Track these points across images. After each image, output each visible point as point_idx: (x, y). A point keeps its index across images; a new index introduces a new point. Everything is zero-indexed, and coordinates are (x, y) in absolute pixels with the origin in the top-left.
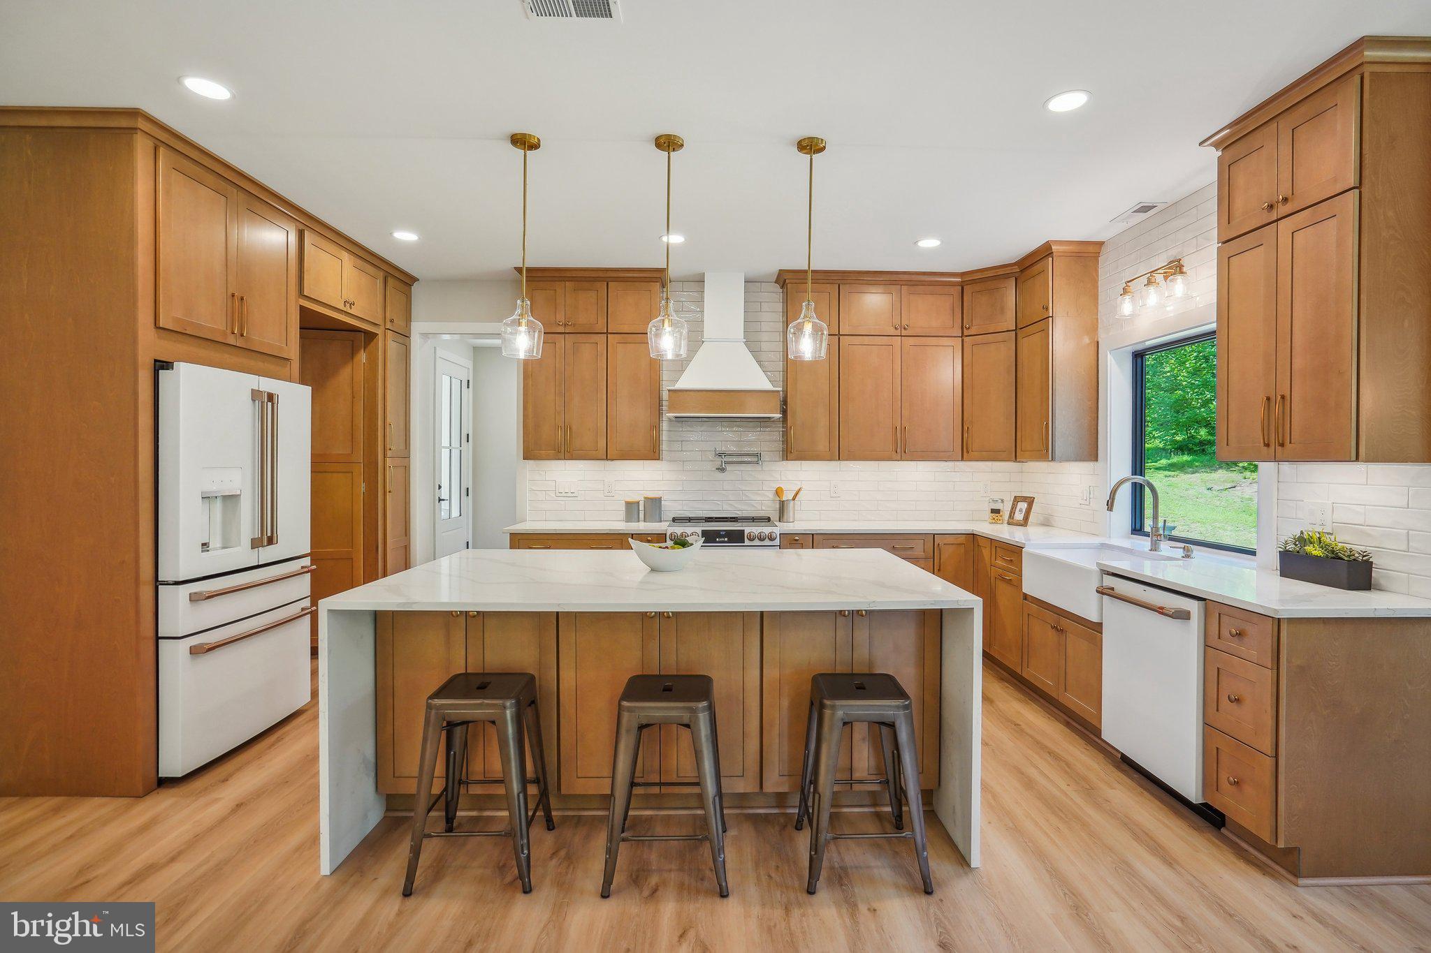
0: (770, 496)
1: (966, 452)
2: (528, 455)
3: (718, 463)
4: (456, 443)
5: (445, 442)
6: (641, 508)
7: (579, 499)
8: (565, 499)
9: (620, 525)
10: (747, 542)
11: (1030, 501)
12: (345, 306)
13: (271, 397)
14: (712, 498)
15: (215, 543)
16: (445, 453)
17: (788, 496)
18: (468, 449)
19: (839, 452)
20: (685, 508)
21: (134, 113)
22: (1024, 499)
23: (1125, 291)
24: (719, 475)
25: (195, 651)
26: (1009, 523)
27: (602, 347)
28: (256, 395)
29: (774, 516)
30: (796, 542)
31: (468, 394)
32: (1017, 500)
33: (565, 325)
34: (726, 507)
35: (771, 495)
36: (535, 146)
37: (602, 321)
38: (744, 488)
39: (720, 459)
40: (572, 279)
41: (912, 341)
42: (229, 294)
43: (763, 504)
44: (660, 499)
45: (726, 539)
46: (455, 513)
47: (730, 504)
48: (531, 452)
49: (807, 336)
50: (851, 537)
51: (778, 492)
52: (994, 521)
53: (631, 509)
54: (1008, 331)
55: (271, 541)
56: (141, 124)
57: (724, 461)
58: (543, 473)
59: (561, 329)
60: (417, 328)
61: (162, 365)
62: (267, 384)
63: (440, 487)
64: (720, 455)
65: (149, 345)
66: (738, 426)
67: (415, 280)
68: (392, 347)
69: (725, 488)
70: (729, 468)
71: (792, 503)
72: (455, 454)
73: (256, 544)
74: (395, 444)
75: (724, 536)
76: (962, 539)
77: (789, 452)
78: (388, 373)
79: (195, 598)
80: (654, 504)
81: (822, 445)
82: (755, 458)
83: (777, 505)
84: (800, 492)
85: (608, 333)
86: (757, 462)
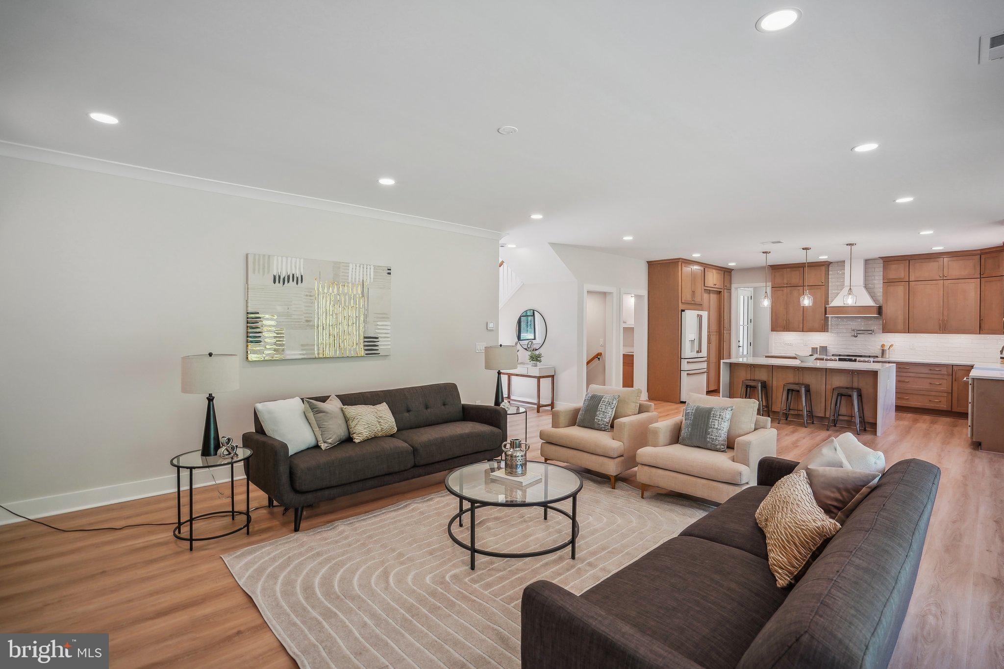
1: (981, 330)
2: (773, 330)
3: (853, 333)
4: (746, 323)
5: (741, 323)
6: (818, 350)
7: (793, 346)
8: (788, 346)
12: (713, 286)
13: (701, 316)
14: (851, 348)
15: (691, 350)
16: (741, 328)
17: (886, 348)
18: (751, 326)
19: (908, 329)
21: (679, 259)
24: (854, 339)
25: (688, 374)
27: (801, 291)
28: (698, 315)
29: (880, 354)
31: (751, 302)
33: (787, 284)
35: (879, 347)
37: (801, 282)
38: (866, 344)
40: (791, 268)
41: (950, 282)
42: (692, 291)
43: (876, 350)
44: (826, 347)
46: (745, 353)
47: (858, 350)
48: (774, 328)
51: (883, 346)
53: (814, 350)
54: (1001, 276)
55: (700, 352)
57: (856, 333)
58: (778, 337)
59: (785, 286)
60: (734, 286)
61: (683, 311)
62: (700, 313)
63: (739, 341)
64: (854, 330)
65: (681, 307)
66: (866, 320)
67: (733, 270)
68: (726, 294)
69: (857, 344)
70: (859, 336)
71: (888, 350)
72: (746, 328)
73: (698, 352)
74: (726, 325)
76: (969, 368)
77: (886, 329)
78: (725, 303)
79: (688, 362)
80: (824, 349)
81: (900, 326)
82: (871, 332)
83: (881, 351)
84: (891, 346)
85: (803, 286)
86: (872, 334)
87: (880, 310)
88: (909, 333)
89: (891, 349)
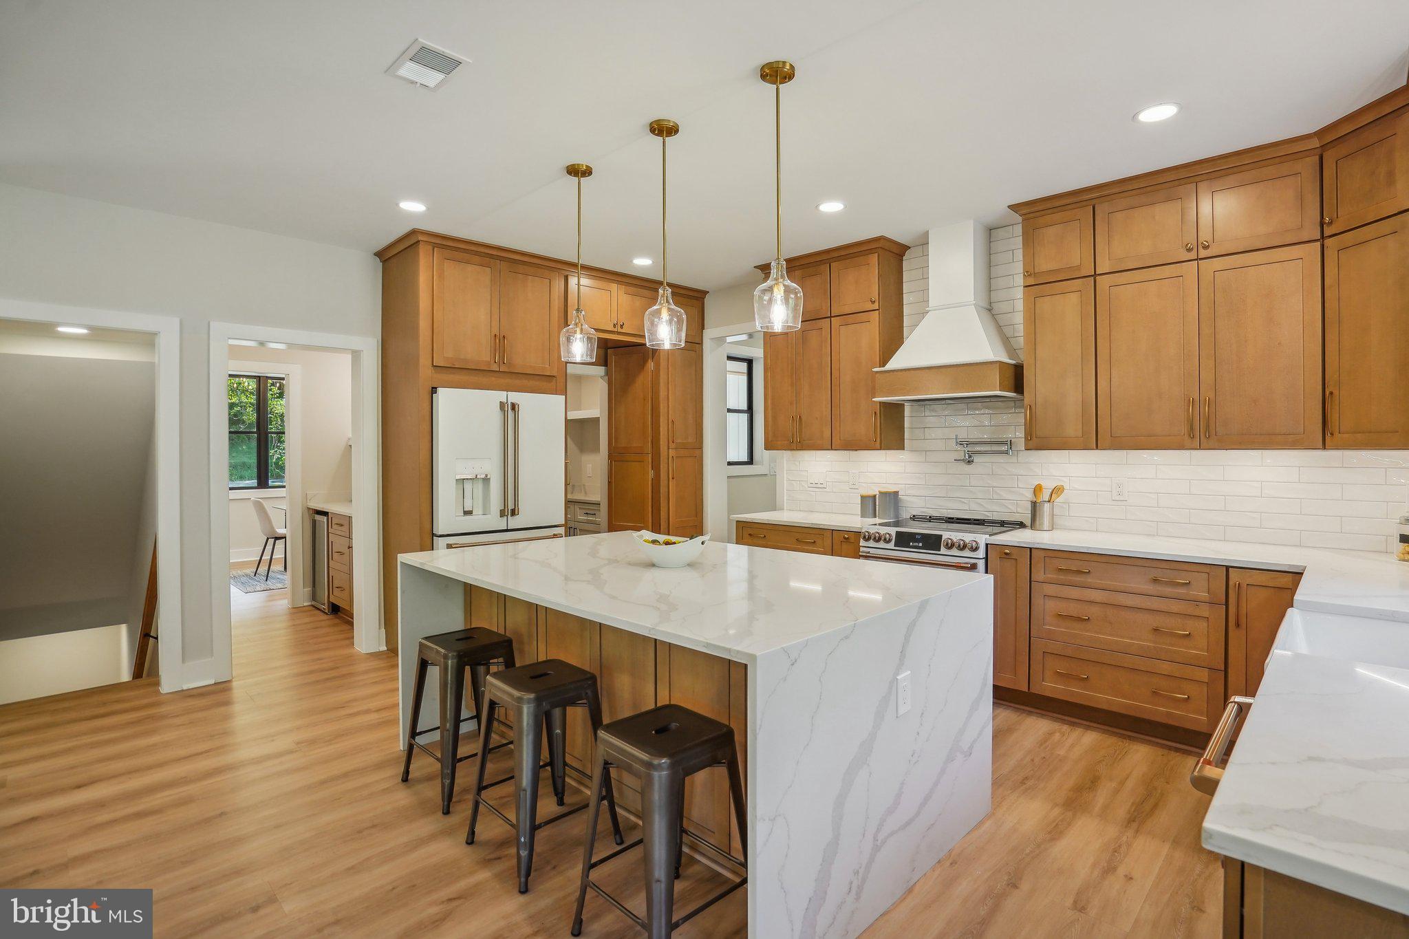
0: (1027, 495)
6: (878, 502)
7: (827, 490)
8: (815, 489)
9: (853, 520)
10: (943, 550)
12: (615, 327)
13: (513, 406)
14: (958, 495)
15: (478, 511)
21: (414, 232)
24: (967, 468)
28: (499, 405)
30: (1007, 557)
35: (1029, 495)
36: (587, 172)
37: (826, 304)
38: (995, 484)
40: (800, 267)
41: (1218, 264)
42: (493, 335)
43: (1017, 504)
44: (897, 492)
45: (921, 545)
47: (979, 504)
48: (770, 442)
49: (779, 302)
50: (1086, 557)
51: (1037, 490)
53: (870, 504)
55: (513, 513)
56: (421, 238)
57: (970, 452)
58: (797, 463)
60: (709, 334)
61: (434, 390)
62: (514, 397)
64: (965, 443)
65: (430, 379)
66: (988, 408)
67: (705, 293)
69: (972, 484)
70: (976, 458)
71: (1047, 506)
73: (503, 515)
74: (680, 435)
75: (918, 541)
77: (1038, 440)
79: (449, 546)
80: (892, 498)
81: (1072, 429)
82: (1003, 447)
83: (1029, 506)
84: (1058, 490)
85: (831, 317)
86: (1006, 453)
87: (1016, 378)
88: (1097, 448)
89: (1059, 500)
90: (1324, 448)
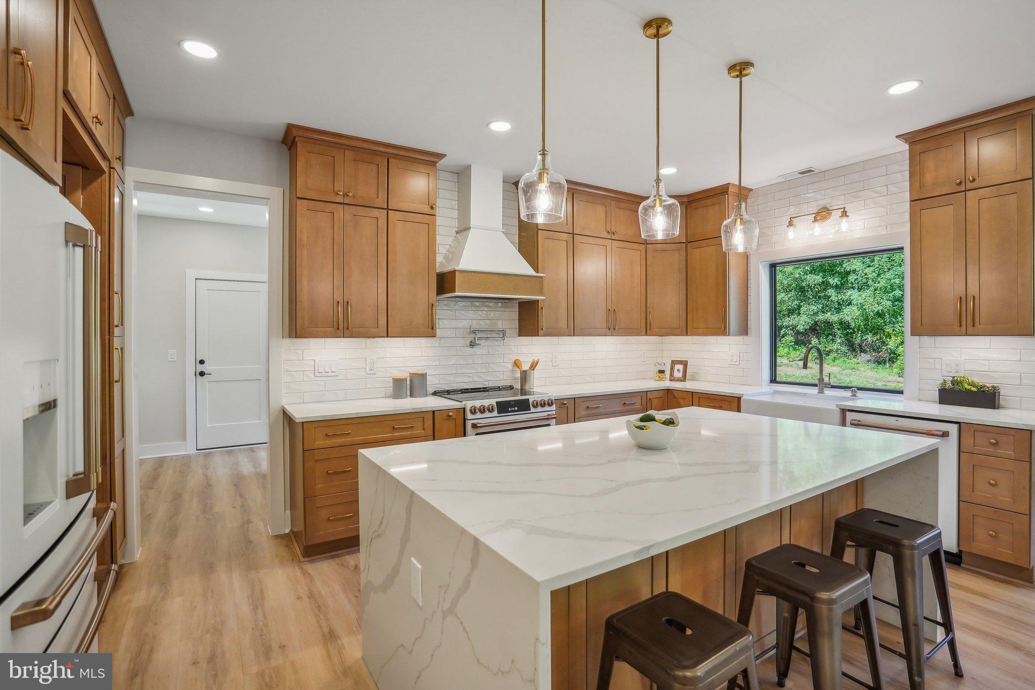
1: (647, 329)
2: (301, 333)
3: (470, 338)
7: (339, 378)
8: (323, 378)
10: (533, 410)
11: (685, 364)
12: (93, 123)
20: (442, 382)
22: (680, 362)
23: (791, 224)
26: (671, 380)
27: (382, 223)
30: (564, 406)
32: (674, 363)
33: (345, 196)
34: (476, 379)
35: (510, 367)
37: (383, 196)
38: (490, 361)
39: (473, 336)
40: (352, 148)
41: (617, 244)
45: (516, 408)
48: (306, 329)
50: (600, 398)
51: (516, 364)
52: (661, 379)
54: (680, 243)
57: (475, 338)
58: (300, 352)
59: (339, 199)
60: (132, 174)
64: (474, 332)
67: (130, 112)
68: (116, 193)
69: (475, 362)
71: (532, 372)
75: (514, 406)
76: (661, 394)
80: (419, 380)
81: (563, 324)
82: (502, 334)
85: (388, 210)
86: (503, 337)
90: (646, 334)
